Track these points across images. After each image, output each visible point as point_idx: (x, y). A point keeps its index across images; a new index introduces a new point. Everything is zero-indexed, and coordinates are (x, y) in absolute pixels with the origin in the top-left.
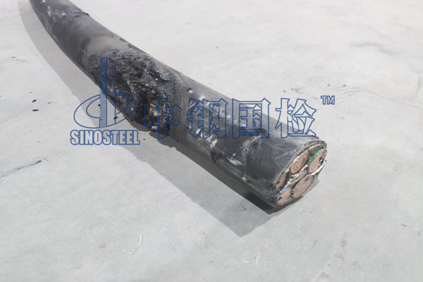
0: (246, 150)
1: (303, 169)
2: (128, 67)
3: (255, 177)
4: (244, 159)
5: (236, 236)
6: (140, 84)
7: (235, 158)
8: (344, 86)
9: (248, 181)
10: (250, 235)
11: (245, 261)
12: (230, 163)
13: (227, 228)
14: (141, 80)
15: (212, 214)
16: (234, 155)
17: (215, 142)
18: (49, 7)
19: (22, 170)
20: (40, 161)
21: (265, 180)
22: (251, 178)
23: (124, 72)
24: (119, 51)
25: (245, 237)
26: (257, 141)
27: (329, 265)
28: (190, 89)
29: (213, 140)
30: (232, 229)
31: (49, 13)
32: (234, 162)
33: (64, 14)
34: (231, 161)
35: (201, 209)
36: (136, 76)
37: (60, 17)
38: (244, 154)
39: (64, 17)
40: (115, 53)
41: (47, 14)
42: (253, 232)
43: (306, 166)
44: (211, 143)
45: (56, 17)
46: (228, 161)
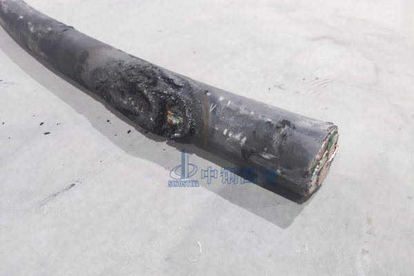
0: (277, 143)
1: (324, 156)
2: (141, 77)
3: (290, 168)
4: (277, 152)
5: (280, 229)
6: (157, 92)
7: (267, 152)
8: (317, 79)
9: (282, 173)
10: (291, 226)
11: (297, 251)
12: (263, 158)
13: (270, 223)
14: (158, 88)
15: (252, 212)
16: (266, 149)
17: (244, 140)
18: (29, 23)
19: (58, 196)
20: (74, 185)
21: (300, 169)
22: (285, 170)
23: (138, 82)
24: (123, 61)
25: (288, 229)
26: (285, 133)
27: (365, 242)
28: (207, 92)
29: (242, 138)
30: (275, 223)
31: (32, 29)
32: (267, 156)
33: (50, 29)
34: (263, 156)
35: (241, 209)
36: (151, 84)
37: (46, 32)
38: (275, 146)
39: (51, 32)
40: (120, 64)
41: (29, 30)
42: (293, 223)
43: (327, 152)
44: (240, 141)
45: (42, 32)
46: (261, 157)
